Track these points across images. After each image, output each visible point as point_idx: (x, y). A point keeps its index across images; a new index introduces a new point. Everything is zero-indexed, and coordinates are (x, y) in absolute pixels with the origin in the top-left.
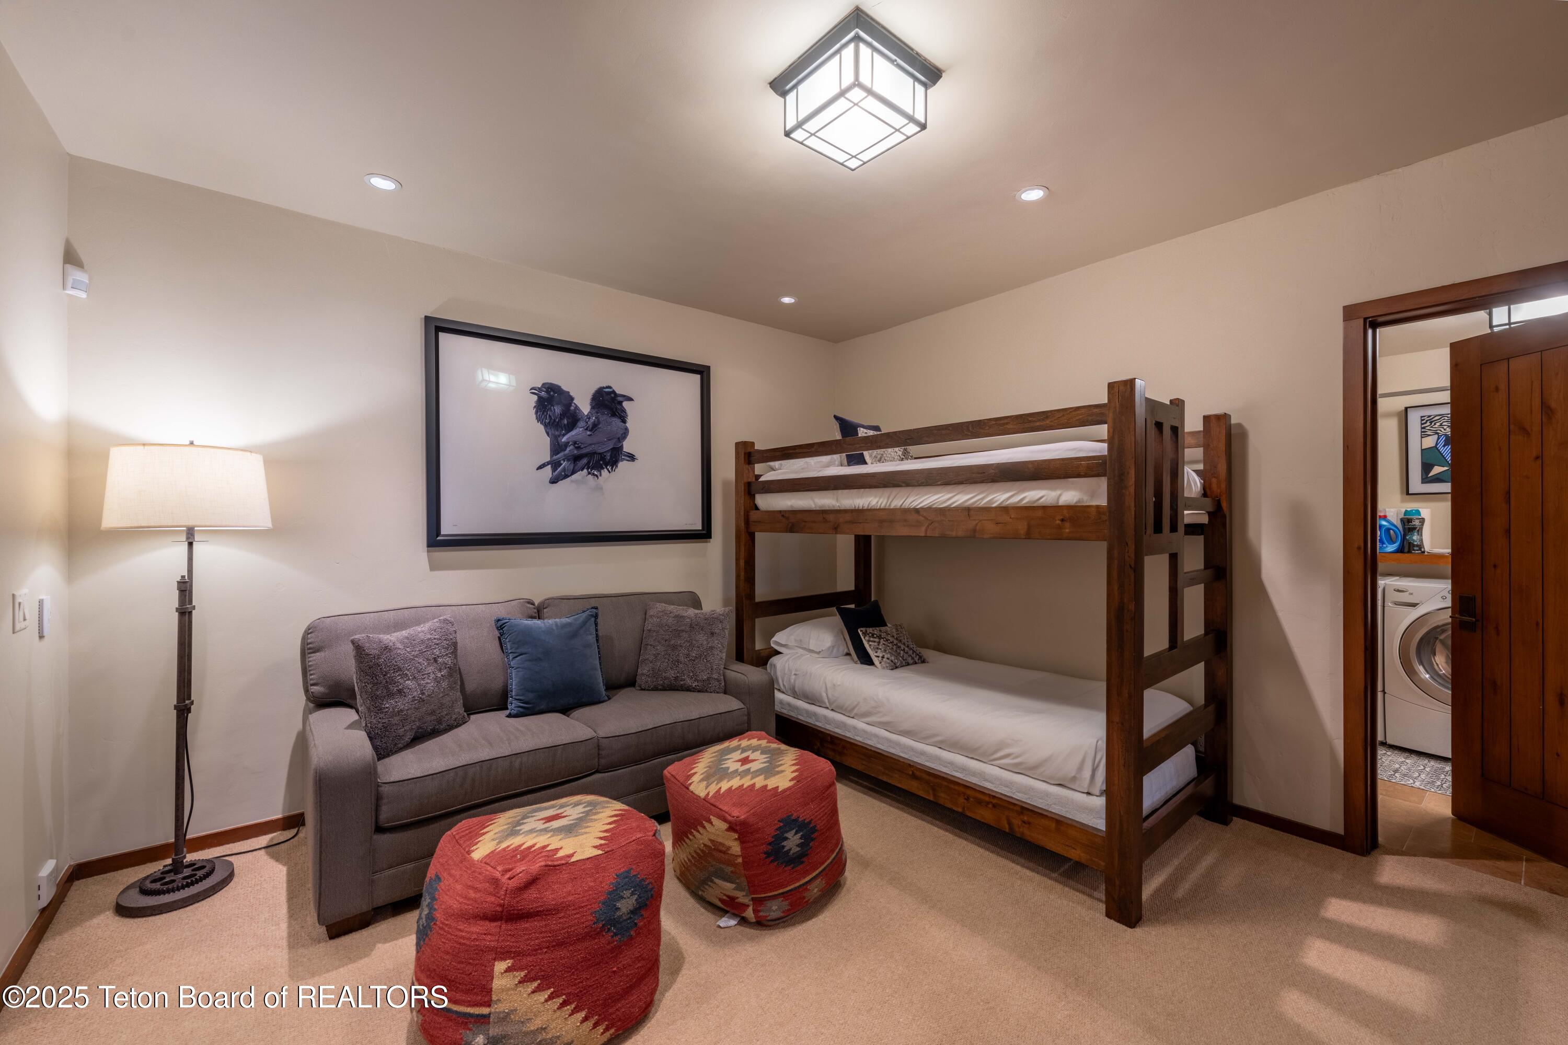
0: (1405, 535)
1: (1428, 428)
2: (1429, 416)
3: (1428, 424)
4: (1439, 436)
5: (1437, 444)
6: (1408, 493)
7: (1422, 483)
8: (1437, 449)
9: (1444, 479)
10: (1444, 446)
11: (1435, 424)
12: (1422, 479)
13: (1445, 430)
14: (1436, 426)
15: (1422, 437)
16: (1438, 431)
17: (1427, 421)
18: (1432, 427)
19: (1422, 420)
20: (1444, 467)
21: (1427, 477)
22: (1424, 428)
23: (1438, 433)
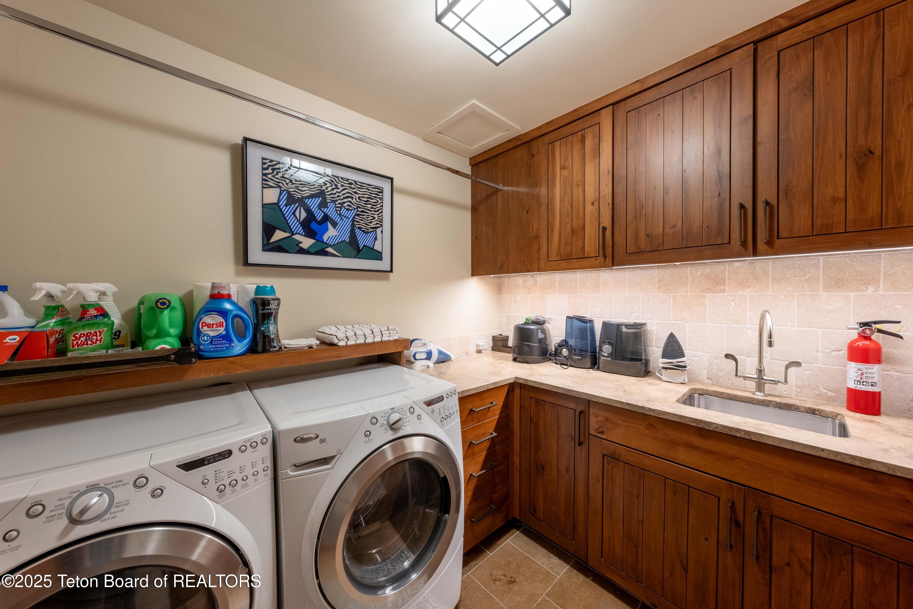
0: (256, 327)
1: (270, 176)
2: (271, 161)
3: (270, 171)
4: (281, 191)
5: (279, 201)
6: (246, 263)
7: (263, 250)
8: (279, 207)
9: (286, 248)
10: (286, 205)
11: (277, 174)
12: (263, 245)
13: (287, 184)
14: (278, 176)
15: (263, 187)
16: (280, 184)
17: (269, 166)
18: (273, 176)
19: (264, 164)
20: (286, 232)
21: (268, 243)
22: (264, 175)
23: (280, 187)
